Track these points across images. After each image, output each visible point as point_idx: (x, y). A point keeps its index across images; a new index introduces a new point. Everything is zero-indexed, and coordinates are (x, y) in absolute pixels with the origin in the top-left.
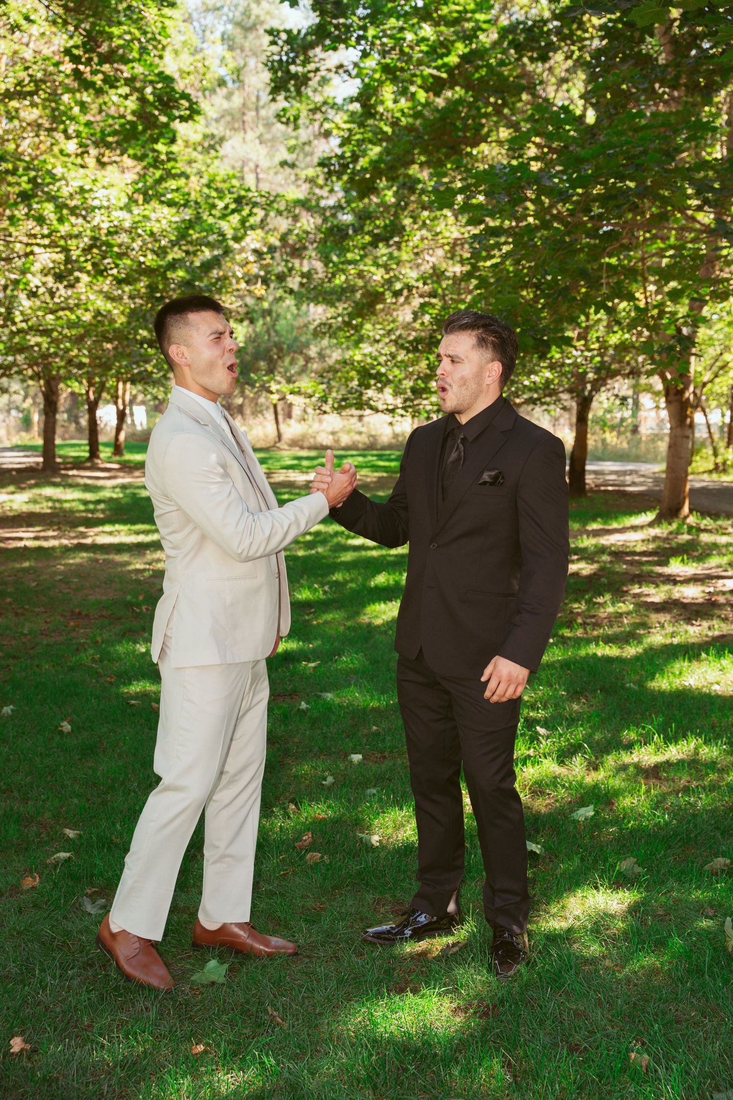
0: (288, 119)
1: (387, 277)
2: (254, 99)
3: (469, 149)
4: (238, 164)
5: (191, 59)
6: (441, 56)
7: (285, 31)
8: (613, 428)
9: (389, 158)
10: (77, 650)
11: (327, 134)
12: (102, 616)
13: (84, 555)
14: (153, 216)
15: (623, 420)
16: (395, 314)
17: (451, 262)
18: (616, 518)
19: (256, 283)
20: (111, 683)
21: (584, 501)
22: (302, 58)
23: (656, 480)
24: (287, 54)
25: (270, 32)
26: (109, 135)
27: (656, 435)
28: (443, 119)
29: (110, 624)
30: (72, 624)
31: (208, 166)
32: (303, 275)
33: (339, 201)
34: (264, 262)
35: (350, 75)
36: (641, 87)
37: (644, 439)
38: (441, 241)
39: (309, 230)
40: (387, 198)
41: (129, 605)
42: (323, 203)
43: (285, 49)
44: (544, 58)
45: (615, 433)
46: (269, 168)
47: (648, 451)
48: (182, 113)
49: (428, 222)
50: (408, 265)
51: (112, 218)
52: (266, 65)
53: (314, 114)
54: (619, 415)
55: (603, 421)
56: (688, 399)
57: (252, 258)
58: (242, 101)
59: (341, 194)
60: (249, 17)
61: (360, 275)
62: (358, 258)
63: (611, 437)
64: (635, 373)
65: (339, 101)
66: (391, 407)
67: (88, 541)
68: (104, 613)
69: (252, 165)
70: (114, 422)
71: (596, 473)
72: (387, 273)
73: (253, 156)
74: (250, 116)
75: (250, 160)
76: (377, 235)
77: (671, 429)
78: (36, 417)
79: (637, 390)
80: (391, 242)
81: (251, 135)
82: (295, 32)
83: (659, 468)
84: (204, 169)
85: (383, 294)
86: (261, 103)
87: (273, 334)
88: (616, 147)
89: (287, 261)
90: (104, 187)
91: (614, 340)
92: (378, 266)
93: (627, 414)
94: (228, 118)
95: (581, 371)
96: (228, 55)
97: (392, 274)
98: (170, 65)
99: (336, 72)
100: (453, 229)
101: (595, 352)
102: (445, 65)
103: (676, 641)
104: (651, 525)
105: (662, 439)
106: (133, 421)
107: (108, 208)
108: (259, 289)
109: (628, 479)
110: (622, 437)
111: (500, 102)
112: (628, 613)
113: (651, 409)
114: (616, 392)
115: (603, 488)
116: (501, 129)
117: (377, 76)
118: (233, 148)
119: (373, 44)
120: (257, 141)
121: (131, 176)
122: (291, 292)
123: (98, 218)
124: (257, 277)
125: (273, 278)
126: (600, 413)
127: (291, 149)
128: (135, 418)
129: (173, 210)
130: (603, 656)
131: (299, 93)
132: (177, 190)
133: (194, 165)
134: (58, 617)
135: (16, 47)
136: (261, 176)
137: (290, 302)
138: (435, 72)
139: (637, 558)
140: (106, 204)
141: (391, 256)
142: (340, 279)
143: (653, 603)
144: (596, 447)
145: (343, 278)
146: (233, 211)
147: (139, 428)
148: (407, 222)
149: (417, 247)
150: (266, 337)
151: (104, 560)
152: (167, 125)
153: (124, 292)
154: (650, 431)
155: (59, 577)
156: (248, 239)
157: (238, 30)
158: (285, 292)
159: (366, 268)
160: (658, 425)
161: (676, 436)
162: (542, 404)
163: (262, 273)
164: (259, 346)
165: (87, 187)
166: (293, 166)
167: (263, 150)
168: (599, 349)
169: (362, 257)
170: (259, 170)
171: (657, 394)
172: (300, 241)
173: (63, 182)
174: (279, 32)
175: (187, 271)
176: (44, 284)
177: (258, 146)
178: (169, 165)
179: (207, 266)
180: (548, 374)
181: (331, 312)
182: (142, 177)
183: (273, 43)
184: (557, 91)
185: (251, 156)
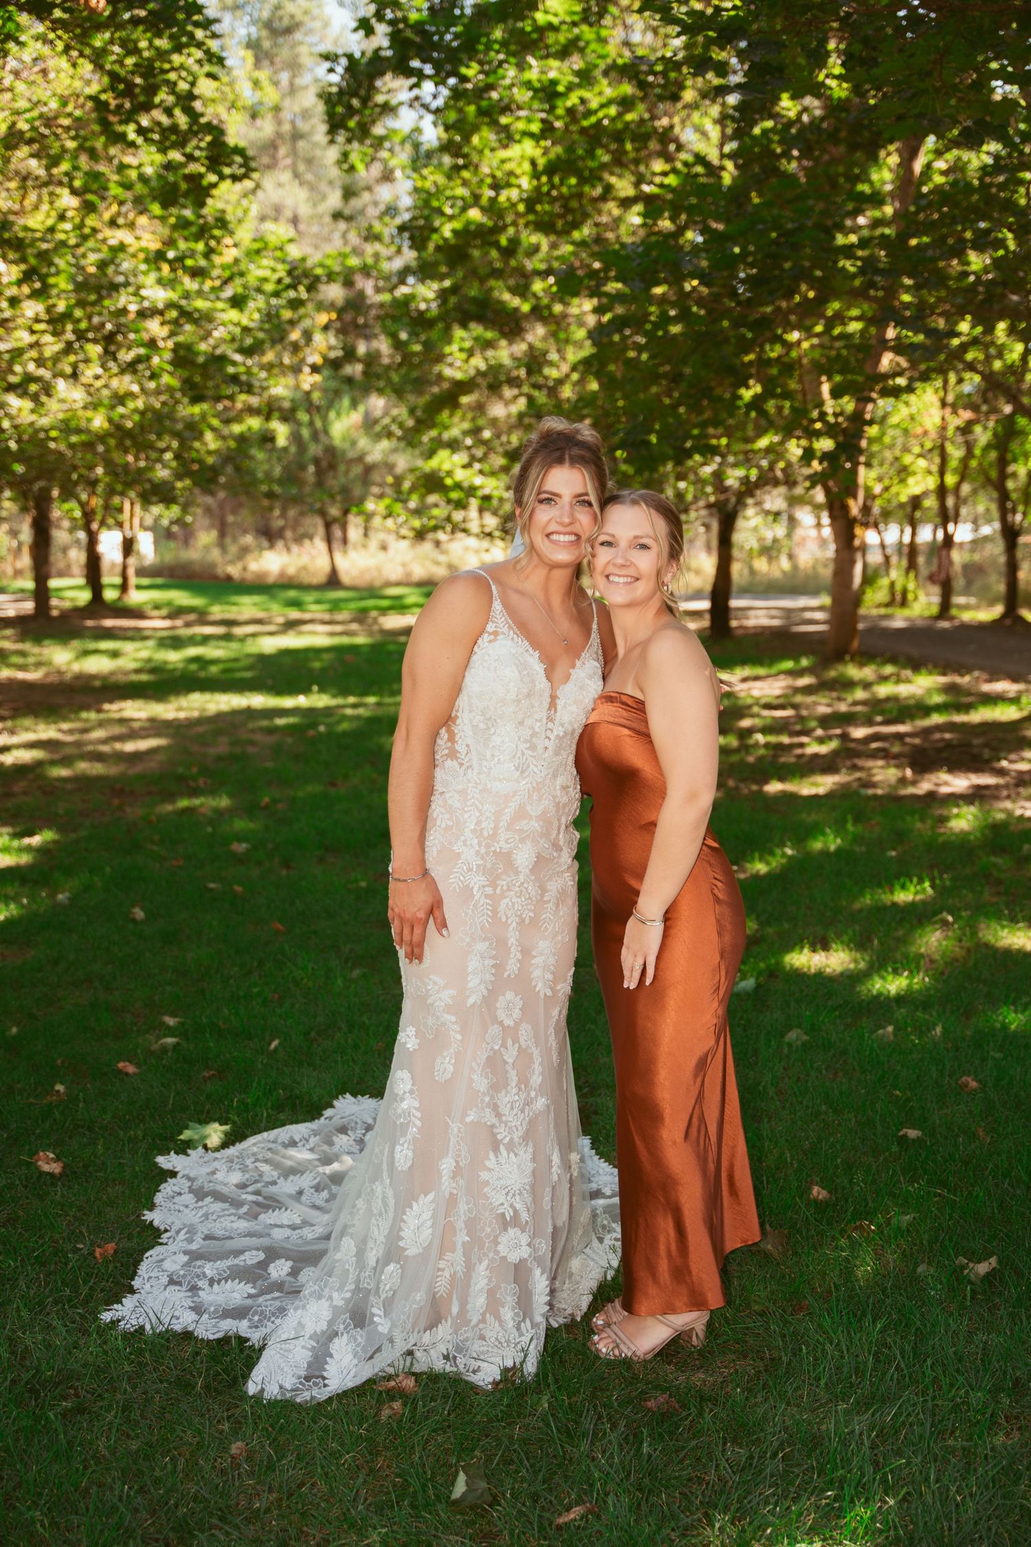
0: (352, 167)
7: (346, 56)
8: (762, 553)
15: (775, 541)
21: (729, 642)
27: (818, 561)
33: (408, 263)
37: (802, 565)
45: (765, 559)
46: (315, 219)
47: (807, 580)
52: (319, 97)
56: (855, 515)
58: (274, 129)
60: (281, 18)
63: (760, 564)
64: (789, 483)
70: (119, 555)
71: (744, 609)
73: (291, 202)
75: (286, 207)
77: (836, 551)
79: (792, 501)
82: (358, 56)
83: (822, 602)
89: (344, 343)
93: (781, 533)
105: (824, 565)
108: (308, 379)
113: (810, 526)
114: (767, 505)
119: (466, 81)
120: (295, 183)
122: (351, 382)
127: (346, 196)
131: (365, 133)
138: (545, 116)
157: (264, 33)
160: (819, 547)
161: (842, 560)
166: (349, 219)
167: (303, 194)
170: (298, 221)
171: (817, 508)
174: (337, 56)
177: (296, 188)
181: (402, 407)
183: (331, 70)
185: (287, 202)
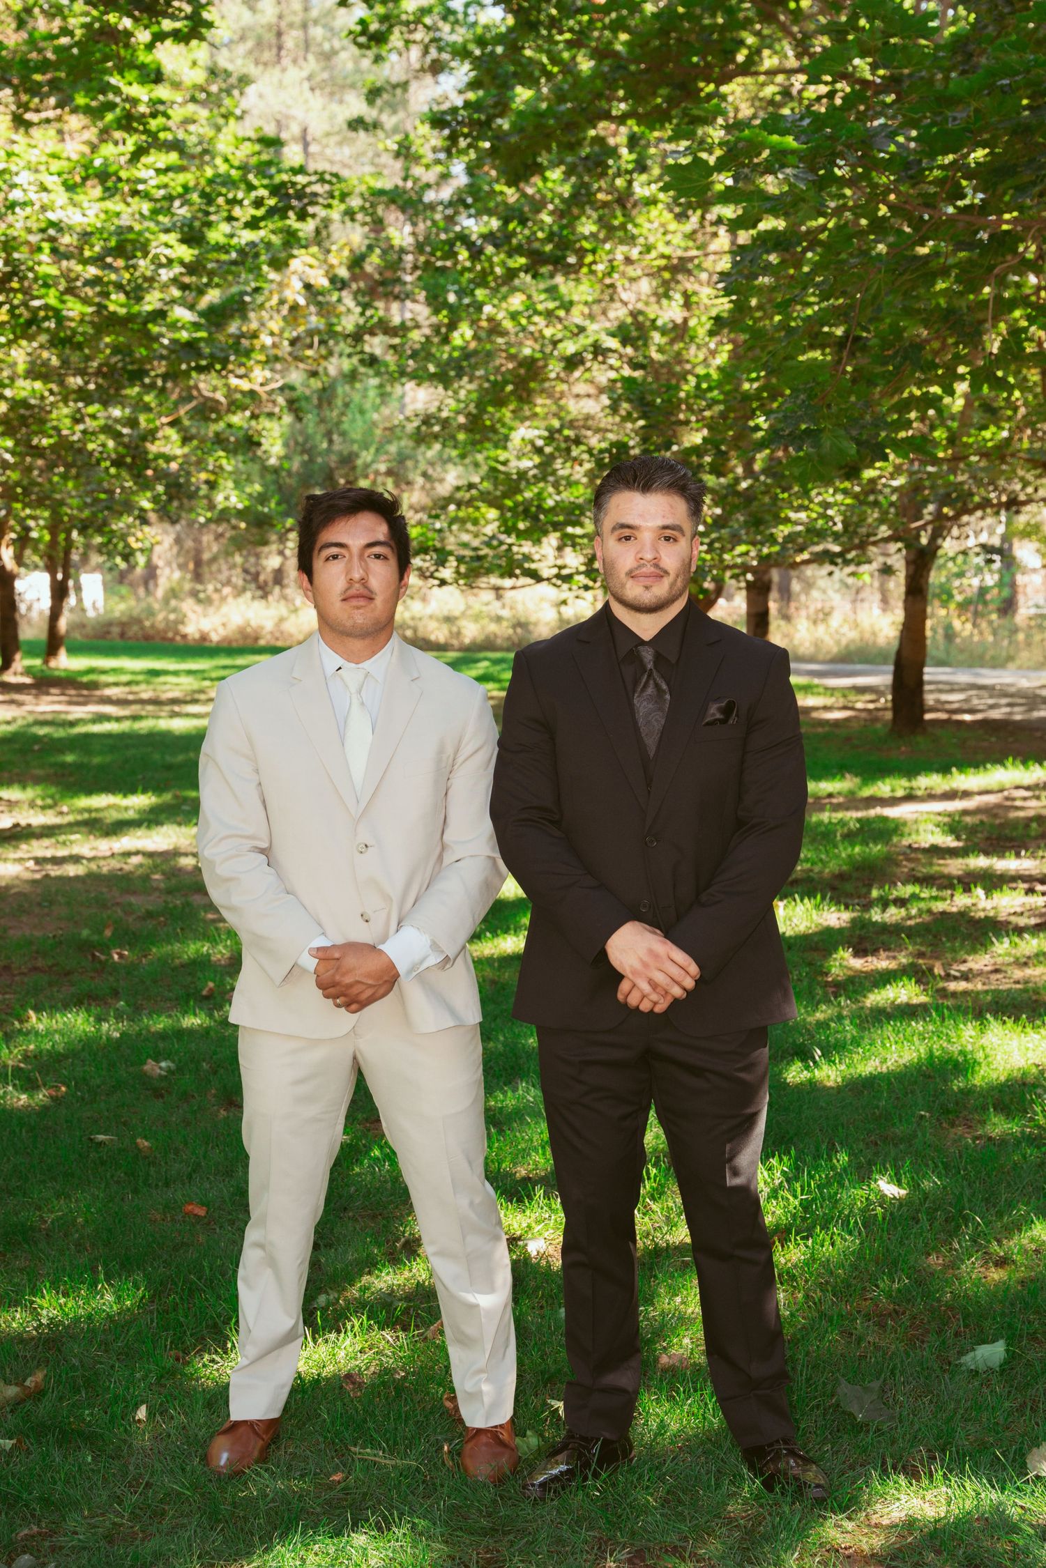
3: (712, 87)
4: (273, 124)
8: (964, 606)
11: (437, 68)
12: (35, 969)
15: (983, 591)
17: (665, 303)
19: (309, 345)
20: (57, 1101)
21: (921, 741)
26: (36, 69)
29: (50, 984)
31: (218, 129)
32: (394, 330)
33: (459, 191)
34: (324, 307)
37: (1023, 624)
38: (654, 263)
39: (404, 246)
40: (549, 185)
41: (85, 947)
42: (430, 196)
45: (968, 616)
46: (328, 134)
48: (178, 25)
54: (976, 582)
57: (302, 298)
59: (463, 181)
63: (961, 623)
66: (565, 572)
68: (40, 963)
69: (295, 129)
70: (46, 603)
71: (939, 687)
73: (298, 112)
74: (291, 40)
75: (294, 118)
79: (1012, 534)
80: (561, 267)
81: (294, 74)
85: (542, 363)
86: (314, 13)
87: (335, 437)
88: (1018, 73)
89: (365, 306)
91: (980, 441)
93: (992, 579)
94: (250, 44)
106: (80, 600)
108: (316, 355)
110: (984, 622)
113: (1034, 570)
114: (981, 539)
115: (955, 717)
118: (261, 96)
120: (306, 85)
121: (77, 146)
122: (372, 361)
124: (311, 332)
125: (340, 334)
126: (945, 579)
127: (371, 97)
128: (84, 594)
133: (192, 128)
136: (313, 148)
142: (463, 337)
145: (468, 334)
146: (272, 212)
147: (91, 614)
148: (588, 228)
149: (610, 274)
150: (325, 445)
152: (149, 48)
154: (1033, 611)
156: (295, 264)
158: (362, 361)
162: (847, 563)
163: (321, 325)
164: (311, 460)
166: (373, 127)
167: (317, 101)
170: (309, 138)
172: (388, 267)
177: (308, 94)
178: (154, 124)
179: (221, 313)
181: (446, 397)
185: (293, 112)
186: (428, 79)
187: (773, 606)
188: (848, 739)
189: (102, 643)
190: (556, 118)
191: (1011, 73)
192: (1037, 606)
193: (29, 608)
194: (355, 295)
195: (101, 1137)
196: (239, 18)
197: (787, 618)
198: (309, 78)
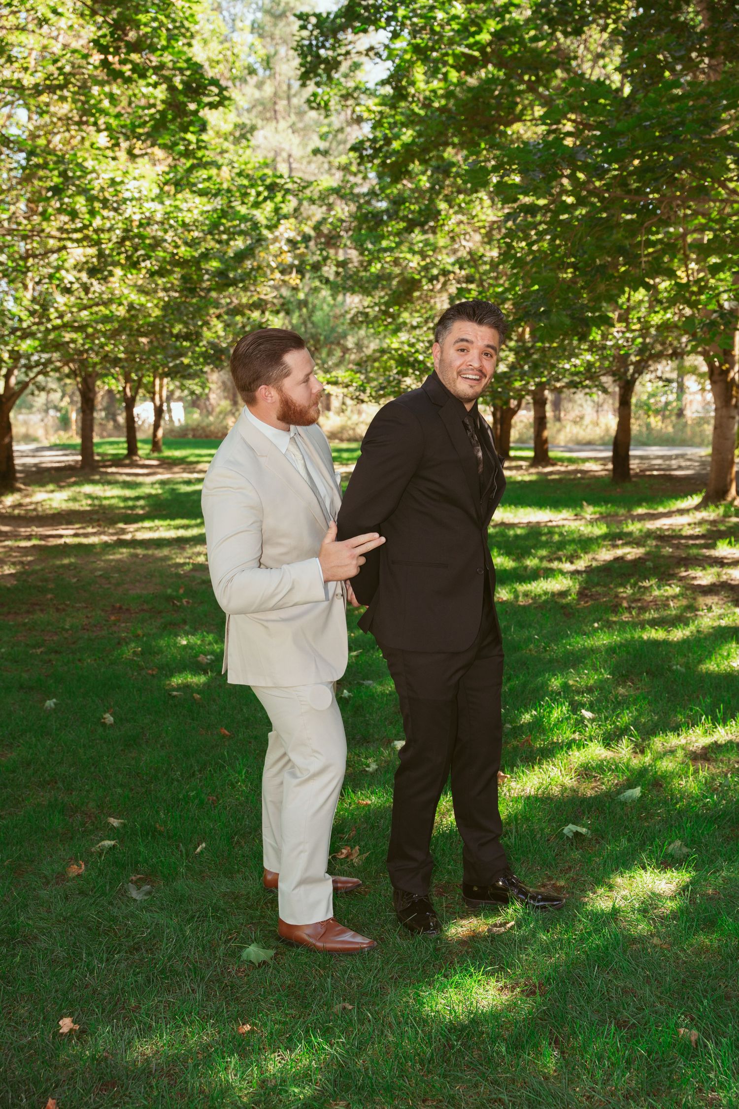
0: (319, 104)
1: (423, 263)
2: (285, 87)
3: (502, 128)
4: (271, 155)
5: (220, 47)
6: (473, 34)
7: (315, 15)
8: (657, 412)
9: (422, 140)
10: (119, 643)
11: (359, 120)
12: (143, 610)
13: (124, 550)
14: (184, 206)
15: (667, 404)
16: (432, 301)
17: (488, 247)
18: (661, 503)
19: (290, 273)
20: (153, 676)
21: (628, 486)
22: (331, 41)
23: (703, 464)
24: (317, 38)
25: (300, 17)
26: (139, 126)
27: (701, 418)
28: (475, 98)
29: (151, 618)
30: (113, 618)
31: (240, 156)
32: (339, 264)
33: (373, 188)
34: (298, 252)
35: (380, 57)
36: (677, 55)
37: (689, 422)
38: (478, 224)
39: (343, 218)
40: (422, 183)
41: (169, 599)
42: (356, 190)
43: (315, 33)
44: (578, 32)
45: (659, 417)
46: (303, 157)
47: (694, 434)
48: (212, 100)
49: (463, 205)
50: (444, 251)
51: (144, 210)
52: (296, 50)
53: (346, 100)
54: (663, 399)
55: (648, 405)
56: (733, 379)
57: (285, 248)
58: (273, 90)
59: (375, 181)
60: (278, 4)
61: (396, 262)
62: (393, 245)
63: (655, 422)
64: (677, 354)
65: (371, 85)
67: (128, 537)
68: (145, 607)
69: (284, 155)
70: (152, 419)
71: (641, 458)
72: (423, 259)
73: (286, 146)
74: (282, 105)
75: (282, 150)
76: (411, 220)
77: (716, 410)
78: (74, 416)
79: (682, 371)
80: (426, 227)
81: (283, 124)
82: (324, 15)
83: (705, 452)
84: (235, 159)
85: (420, 281)
86: (293, 91)
87: (309, 325)
88: (653, 118)
89: (321, 250)
90: (135, 179)
91: (656, 319)
92: (414, 253)
93: (672, 397)
94: (260, 108)
95: (622, 352)
96: (257, 42)
97: (428, 260)
98: (199, 53)
99: (367, 55)
100: (489, 211)
101: (637, 333)
102: (477, 43)
103: (723, 623)
104: (697, 508)
105: (708, 423)
106: (171, 417)
107: (140, 199)
108: (294, 279)
109: (674, 463)
110: (668, 421)
111: (533, 78)
112: (675, 597)
113: (695, 393)
114: (659, 374)
115: (648, 473)
116: (536, 108)
117: (407, 57)
118: (265, 138)
119: (403, 25)
120: (290, 131)
121: (162, 168)
122: (327, 281)
123: (130, 210)
124: (292, 266)
125: (308, 267)
126: (644, 397)
127: (323, 137)
128: (173, 414)
129: (204, 199)
130: (649, 639)
131: (330, 78)
132: (209, 178)
133: (226, 155)
134: (99, 612)
135: (45, 42)
136: (294, 166)
137: (325, 293)
138: (466, 51)
139: (683, 541)
140: (137, 195)
141: (426, 243)
142: (375, 268)
143: (699, 585)
144: (640, 431)
145: (379, 266)
146: (265, 199)
147: (177, 424)
148: (442, 206)
149: (452, 231)
150: (303, 329)
151: (144, 555)
152: (196, 112)
153: (157, 285)
154: (696, 415)
155: (100, 573)
156: (281, 228)
157: (268, 18)
158: (321, 281)
159: (402, 255)
160: (703, 408)
161: (721, 417)
162: (584, 387)
163: (296, 262)
165: (118, 180)
166: (325, 153)
167: (296, 139)
168: (641, 330)
169: (399, 244)
170: (291, 160)
171: (701, 375)
172: (335, 229)
173: (94, 175)
174: (308, 15)
175: (221, 261)
176: (78, 279)
177: (291, 136)
178: (200, 154)
179: (241, 256)
180: (589, 357)
181: (368, 301)
182: (174, 168)
183: (304, 27)
184: (593, 68)
185: (283, 146)
186: (355, 127)
187: (549, 413)
188: (589, 485)
189: (182, 440)
190: (417, 146)
191: (650, 118)
192: (697, 412)
193: (143, 422)
194: (316, 245)
195: (175, 693)
196: (253, 95)
197: (558, 419)
198: (291, 127)
